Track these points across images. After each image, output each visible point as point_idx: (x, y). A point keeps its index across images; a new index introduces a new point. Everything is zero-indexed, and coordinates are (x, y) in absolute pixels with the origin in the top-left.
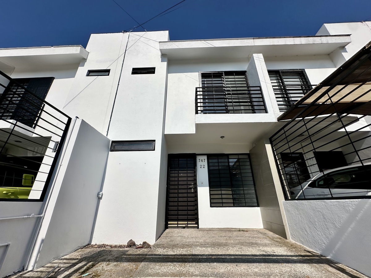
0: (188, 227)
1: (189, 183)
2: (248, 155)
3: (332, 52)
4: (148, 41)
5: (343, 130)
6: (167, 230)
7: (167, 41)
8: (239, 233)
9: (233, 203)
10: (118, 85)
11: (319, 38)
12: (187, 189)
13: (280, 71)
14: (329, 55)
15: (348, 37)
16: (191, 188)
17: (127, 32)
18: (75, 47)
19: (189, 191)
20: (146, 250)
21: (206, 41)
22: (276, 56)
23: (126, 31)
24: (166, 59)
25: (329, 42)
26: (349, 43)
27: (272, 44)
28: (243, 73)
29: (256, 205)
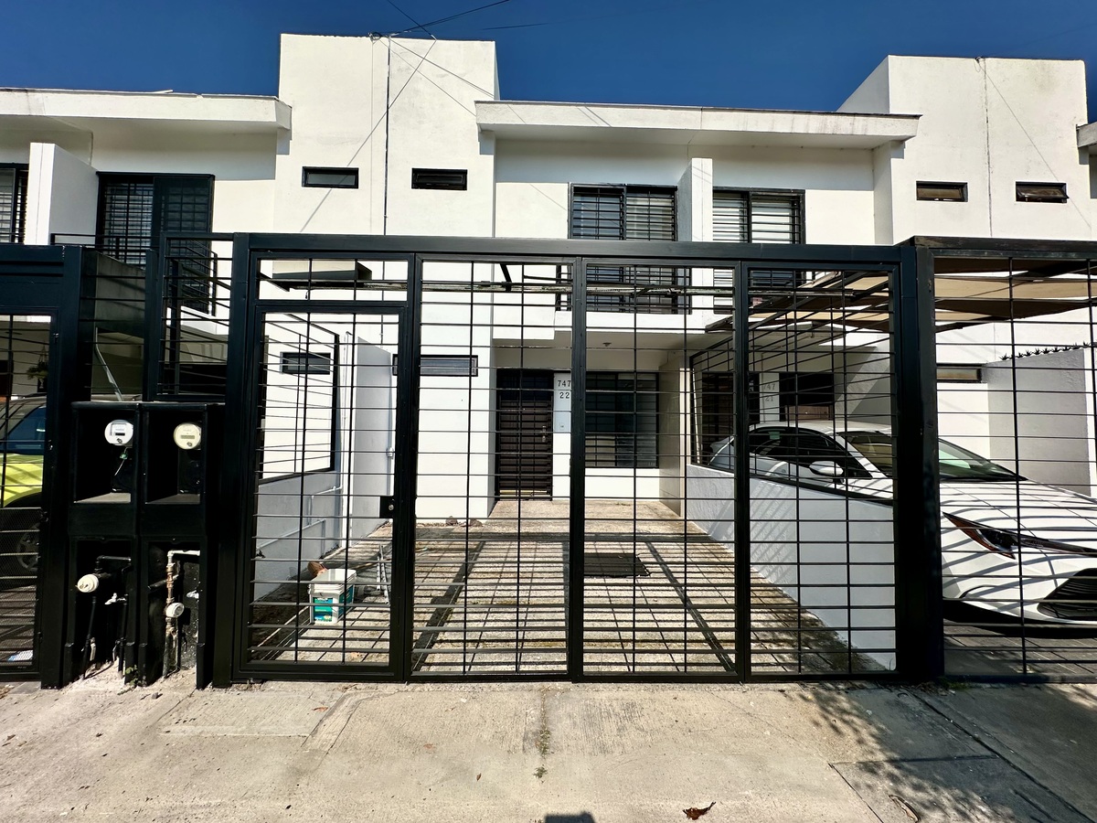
0: (535, 499)
1: (538, 425)
2: (657, 374)
3: (879, 147)
4: (443, 76)
5: (829, 343)
6: (500, 503)
7: (493, 100)
8: (617, 507)
9: (616, 461)
10: (385, 217)
11: (850, 118)
12: (534, 436)
13: (751, 193)
14: (873, 149)
15: (915, 120)
16: (541, 436)
17: (381, 36)
18: (262, 101)
19: (537, 439)
20: (477, 528)
21: (591, 108)
22: (753, 146)
23: (378, 33)
24: (492, 145)
25: (870, 133)
26: (910, 137)
27: (741, 129)
28: (670, 191)
29: (654, 465)
